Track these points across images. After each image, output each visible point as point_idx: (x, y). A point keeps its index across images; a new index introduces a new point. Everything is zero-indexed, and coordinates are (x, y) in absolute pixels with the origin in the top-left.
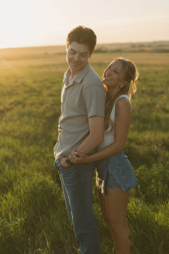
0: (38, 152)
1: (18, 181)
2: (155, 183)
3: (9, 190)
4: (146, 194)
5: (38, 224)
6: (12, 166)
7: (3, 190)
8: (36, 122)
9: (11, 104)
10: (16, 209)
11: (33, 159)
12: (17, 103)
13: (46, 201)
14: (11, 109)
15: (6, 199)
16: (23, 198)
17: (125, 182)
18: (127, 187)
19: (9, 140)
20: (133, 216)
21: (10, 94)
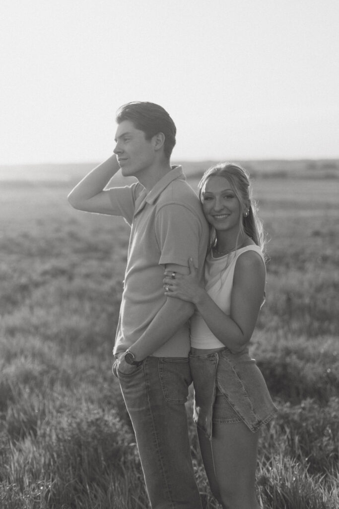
0: (93, 367)
1: (47, 419)
2: (332, 435)
3: (27, 434)
4: (311, 455)
5: (81, 501)
6: (36, 391)
7: (15, 434)
8: (93, 309)
9: (45, 273)
10: (39, 471)
11: (81, 380)
12: (58, 273)
13: (102, 459)
14: (44, 283)
15: (20, 451)
16: (55, 449)
17: (252, 409)
18: (257, 420)
19: (36, 342)
20: (277, 491)
21: (45, 253)
